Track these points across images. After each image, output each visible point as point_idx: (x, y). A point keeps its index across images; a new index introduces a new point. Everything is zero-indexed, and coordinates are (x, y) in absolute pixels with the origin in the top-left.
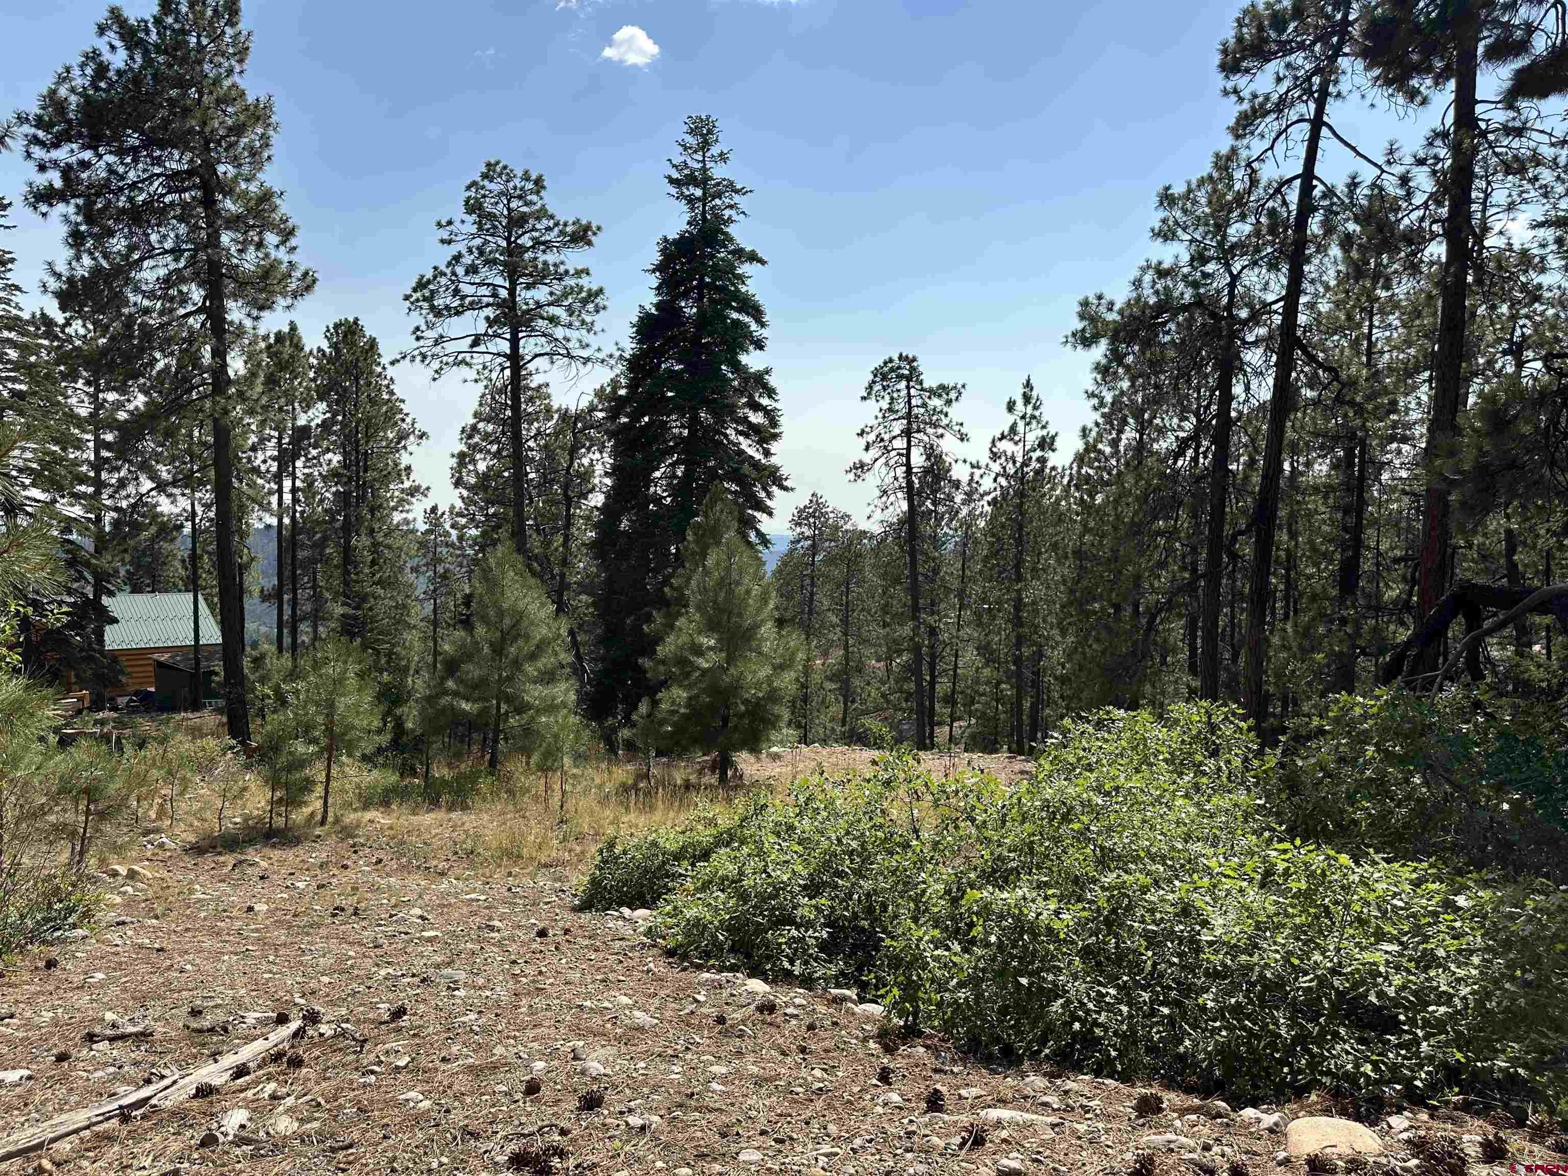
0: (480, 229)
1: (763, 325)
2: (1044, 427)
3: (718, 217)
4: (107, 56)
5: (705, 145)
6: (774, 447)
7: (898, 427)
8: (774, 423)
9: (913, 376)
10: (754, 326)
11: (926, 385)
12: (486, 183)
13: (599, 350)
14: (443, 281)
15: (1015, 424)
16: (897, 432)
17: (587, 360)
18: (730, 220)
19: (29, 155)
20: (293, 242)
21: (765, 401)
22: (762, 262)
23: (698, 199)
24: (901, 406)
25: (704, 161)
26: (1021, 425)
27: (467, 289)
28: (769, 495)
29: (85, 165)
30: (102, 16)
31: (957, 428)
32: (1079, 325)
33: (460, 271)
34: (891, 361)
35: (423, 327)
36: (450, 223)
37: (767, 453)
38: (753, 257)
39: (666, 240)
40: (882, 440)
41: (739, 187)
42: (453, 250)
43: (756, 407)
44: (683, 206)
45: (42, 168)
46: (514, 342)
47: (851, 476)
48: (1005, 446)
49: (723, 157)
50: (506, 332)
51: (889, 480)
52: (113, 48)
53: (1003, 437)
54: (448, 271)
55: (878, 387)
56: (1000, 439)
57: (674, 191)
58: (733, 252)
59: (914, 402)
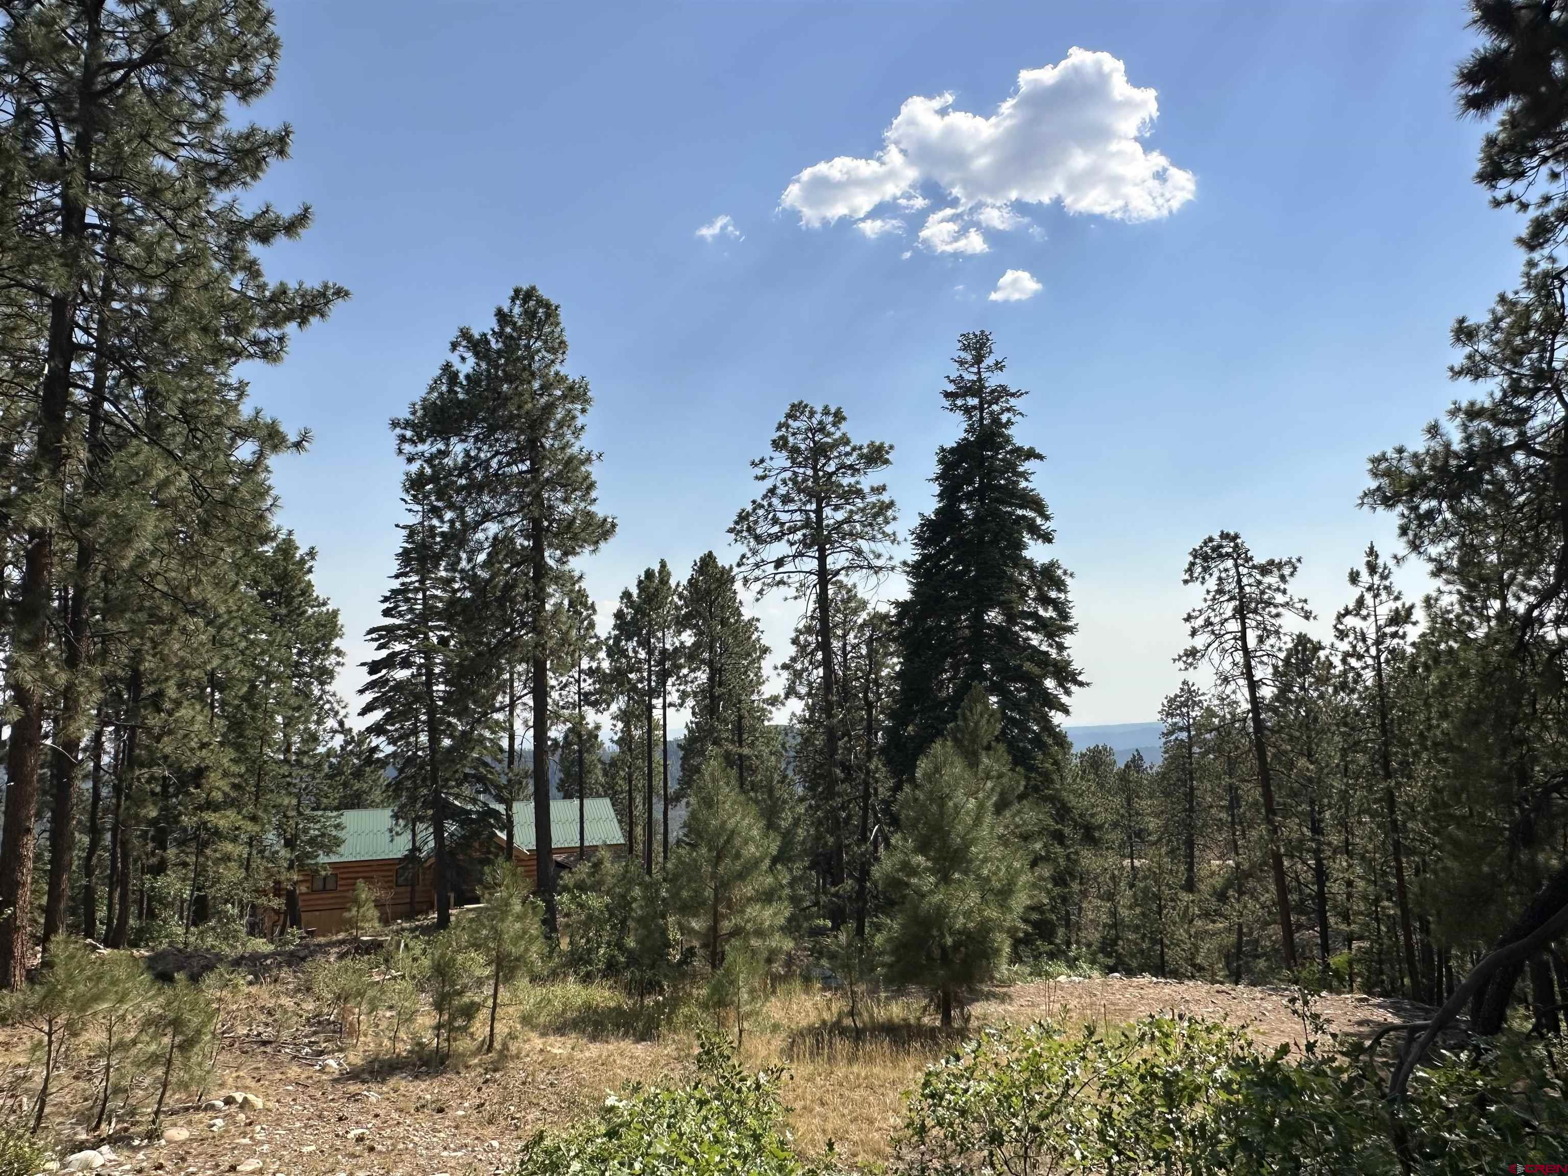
0: (793, 462)
1: (1047, 518)
2: (1397, 598)
3: (996, 421)
4: (457, 365)
5: (978, 360)
6: (1068, 640)
7: (1229, 608)
8: (1065, 616)
9: (1240, 554)
10: (1039, 521)
11: (1256, 562)
12: (790, 422)
13: (891, 558)
14: (761, 512)
15: (1362, 596)
16: (1229, 613)
17: (881, 568)
18: (1009, 422)
19: (400, 451)
20: (594, 494)
21: (1053, 594)
22: (1040, 457)
23: (974, 407)
24: (1231, 586)
25: (979, 373)
26: (1369, 599)
27: (784, 517)
28: (1068, 693)
29: (444, 454)
30: (453, 335)
31: (1299, 605)
32: (1373, 484)
33: (776, 501)
34: (1211, 539)
35: (749, 554)
36: (762, 461)
37: (1061, 647)
38: (1031, 454)
39: (943, 450)
40: (1211, 624)
41: (1013, 391)
42: (768, 484)
43: (1045, 600)
44: (959, 416)
45: (410, 460)
46: (822, 559)
47: (1181, 665)
48: (1350, 621)
49: (999, 366)
50: (814, 552)
51: (1227, 665)
52: (463, 359)
53: (1347, 612)
54: (765, 503)
55: (1198, 570)
56: (1344, 616)
57: (947, 404)
58: (1011, 452)
59: (1245, 581)
